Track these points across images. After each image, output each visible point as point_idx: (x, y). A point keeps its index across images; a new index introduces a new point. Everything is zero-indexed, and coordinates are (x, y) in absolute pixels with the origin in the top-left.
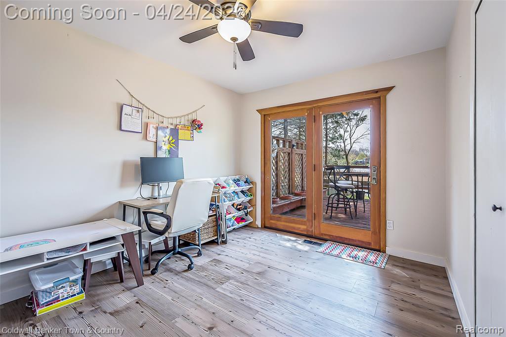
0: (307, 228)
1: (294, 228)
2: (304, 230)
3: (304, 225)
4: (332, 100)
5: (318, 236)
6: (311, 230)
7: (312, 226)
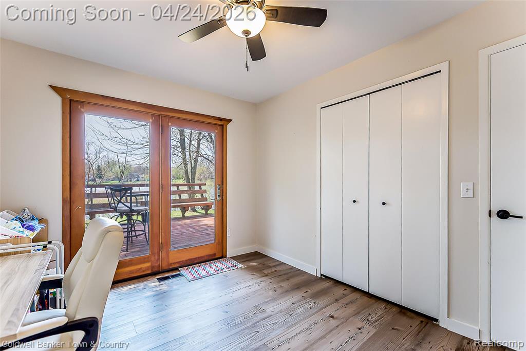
0: (152, 264)
1: (132, 272)
2: (147, 269)
3: (148, 262)
4: (182, 113)
5: (167, 268)
6: (157, 265)
7: (158, 259)
